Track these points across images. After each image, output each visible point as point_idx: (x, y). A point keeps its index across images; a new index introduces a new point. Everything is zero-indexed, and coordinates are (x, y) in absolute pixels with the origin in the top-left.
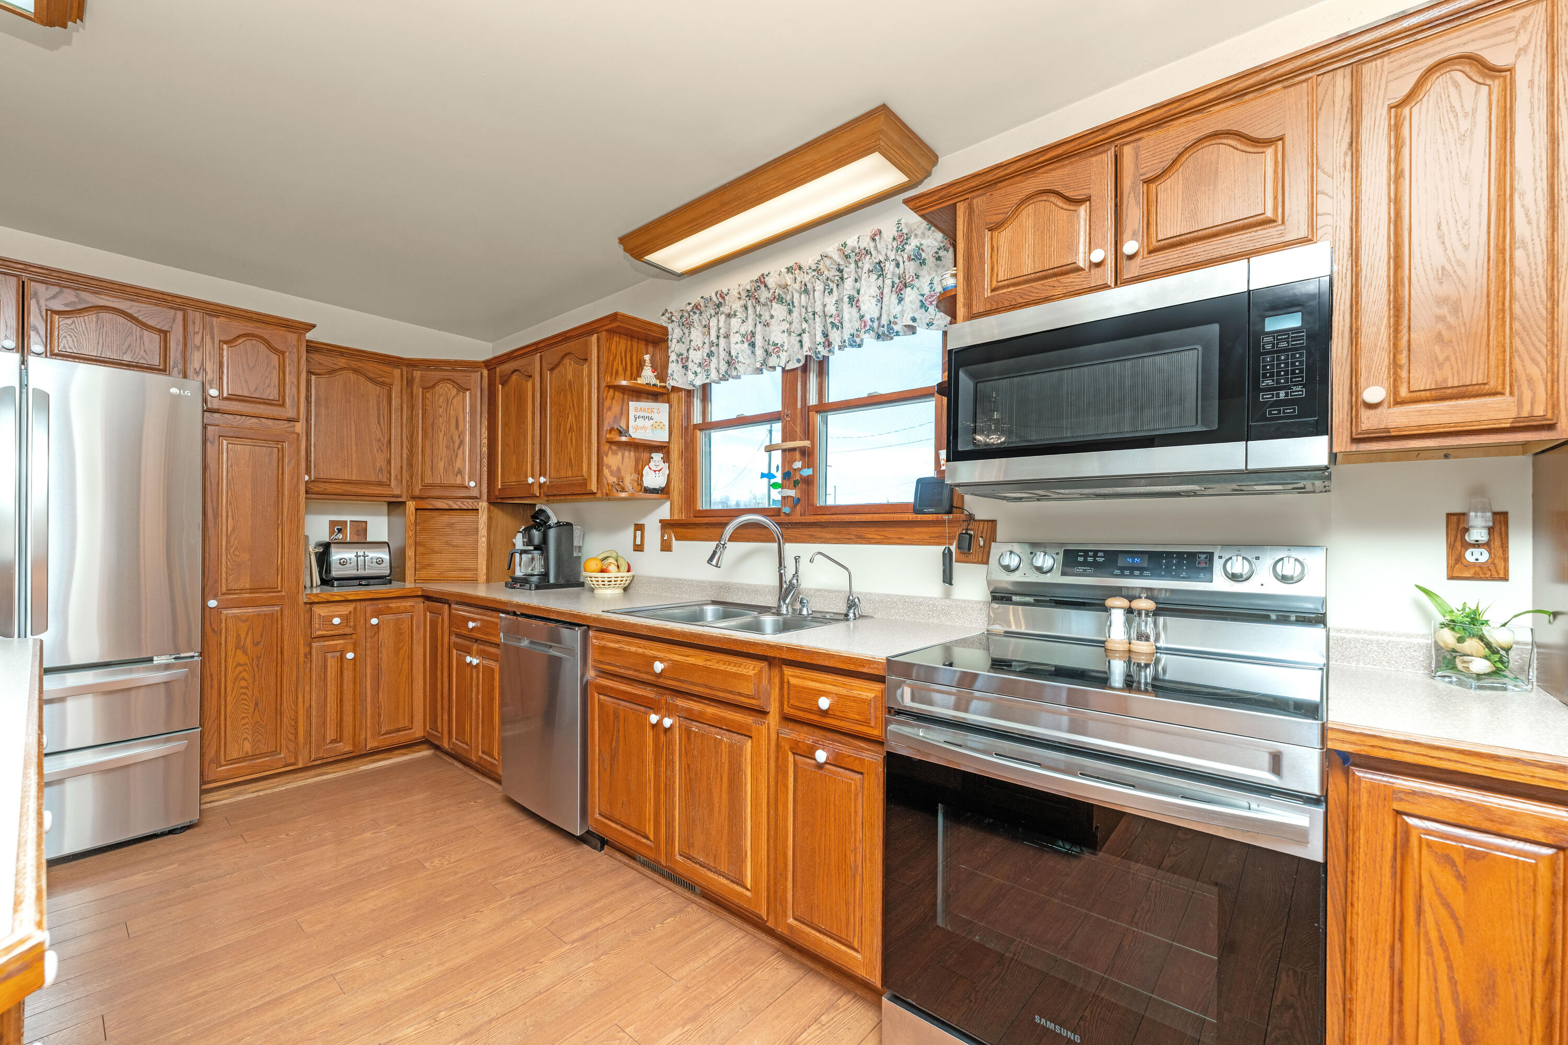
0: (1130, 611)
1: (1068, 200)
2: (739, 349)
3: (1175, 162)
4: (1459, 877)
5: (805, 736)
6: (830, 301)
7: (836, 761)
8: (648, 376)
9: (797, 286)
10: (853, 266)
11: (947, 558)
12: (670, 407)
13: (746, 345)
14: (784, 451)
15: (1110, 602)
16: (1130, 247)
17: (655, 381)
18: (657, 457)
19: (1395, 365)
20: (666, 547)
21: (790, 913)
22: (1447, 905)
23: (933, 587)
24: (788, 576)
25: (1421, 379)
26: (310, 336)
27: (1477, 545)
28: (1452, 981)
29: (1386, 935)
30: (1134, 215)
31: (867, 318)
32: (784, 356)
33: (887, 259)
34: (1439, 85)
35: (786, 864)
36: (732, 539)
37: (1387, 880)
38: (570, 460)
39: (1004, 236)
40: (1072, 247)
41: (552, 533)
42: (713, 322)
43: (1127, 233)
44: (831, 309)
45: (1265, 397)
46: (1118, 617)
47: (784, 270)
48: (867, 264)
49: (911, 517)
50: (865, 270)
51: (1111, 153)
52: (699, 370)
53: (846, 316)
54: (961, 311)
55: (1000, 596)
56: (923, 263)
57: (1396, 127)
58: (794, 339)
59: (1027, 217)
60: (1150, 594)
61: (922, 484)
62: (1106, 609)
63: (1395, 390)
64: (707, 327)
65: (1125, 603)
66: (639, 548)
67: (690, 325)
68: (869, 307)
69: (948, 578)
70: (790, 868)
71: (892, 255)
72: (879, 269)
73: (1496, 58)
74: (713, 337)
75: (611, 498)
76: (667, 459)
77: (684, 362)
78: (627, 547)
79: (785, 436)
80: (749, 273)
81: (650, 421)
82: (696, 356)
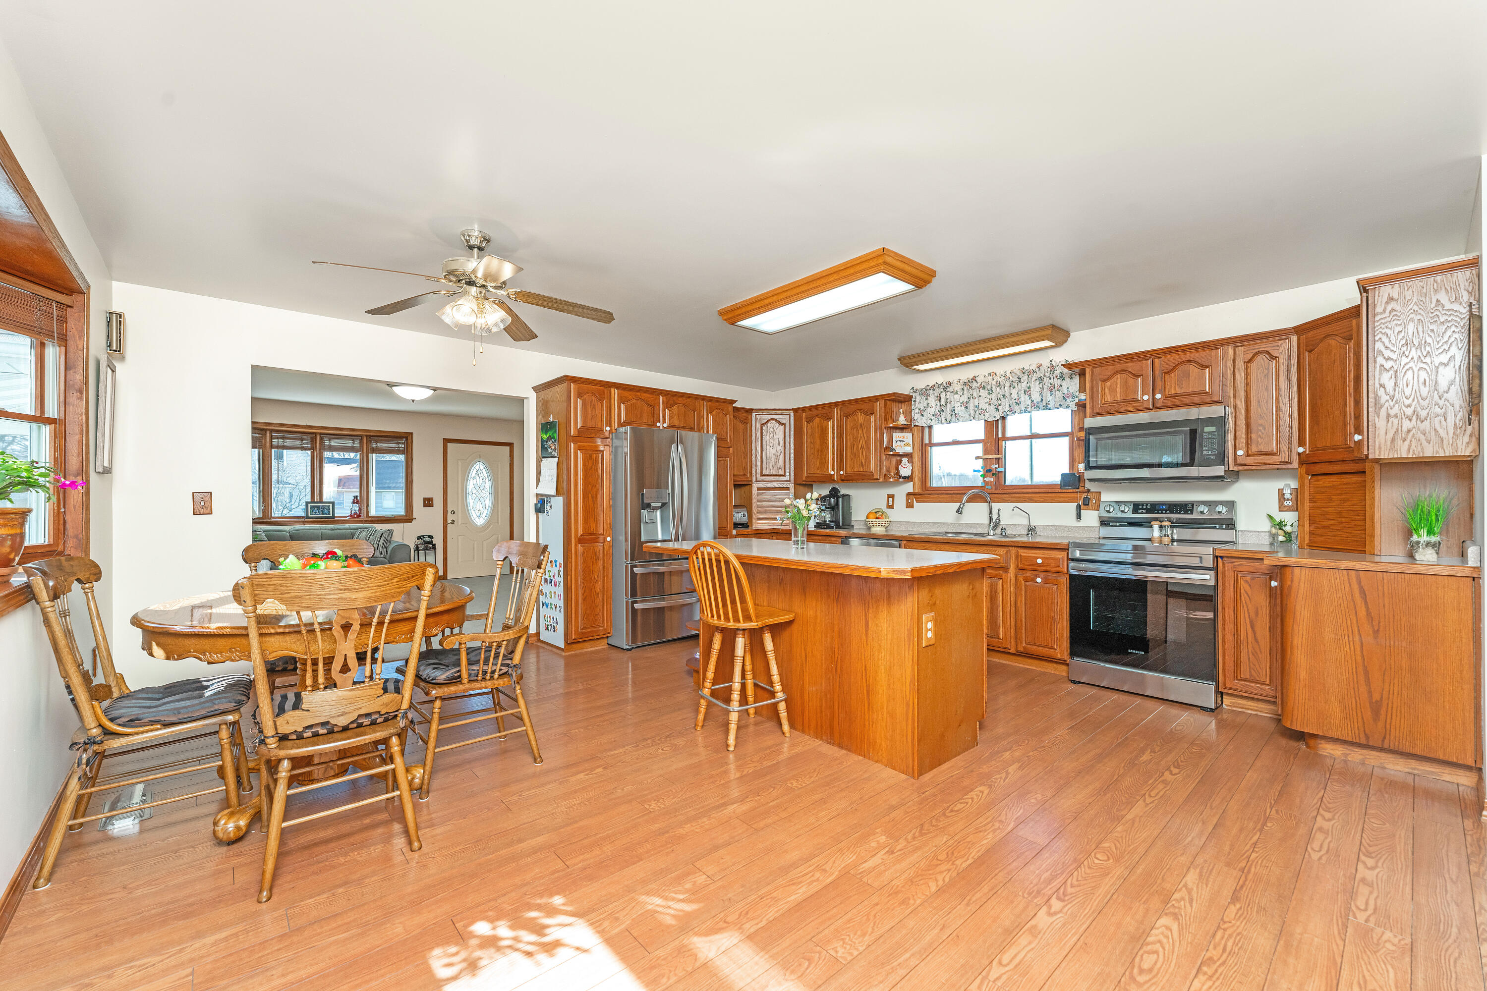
0: (1161, 527)
1: (1134, 375)
2: (960, 410)
3: (1175, 367)
4: (1250, 585)
5: (1028, 574)
6: (1014, 392)
7: (1045, 581)
8: (902, 420)
9: (994, 382)
10: (1027, 377)
11: (1079, 508)
12: (913, 435)
13: (963, 407)
14: (984, 459)
15: (1152, 523)
16: (1158, 396)
17: (905, 423)
18: (905, 460)
19: (1247, 444)
20: (909, 506)
21: (1024, 642)
22: (1247, 593)
23: (1072, 521)
24: (995, 517)
25: (1254, 449)
26: (734, 405)
27: (1288, 499)
28: (1249, 613)
29: (1232, 605)
30: (1160, 384)
31: (1035, 402)
32: (987, 415)
33: (1045, 376)
34: (1259, 358)
35: (1022, 624)
36: (967, 502)
37: (1232, 590)
38: (862, 463)
39: (1107, 385)
40: (1136, 392)
41: (840, 500)
42: (943, 395)
43: (1157, 391)
44: (1015, 396)
45: (1204, 453)
46: (1156, 528)
47: (987, 375)
48: (1035, 377)
49: (1059, 490)
50: (1033, 379)
51: (1150, 361)
52: (933, 418)
53: (1022, 399)
54: (1088, 410)
55: (1104, 523)
56: (1064, 379)
57: (1246, 369)
58: (993, 407)
59: (1117, 379)
60: (1169, 520)
61: (1064, 476)
62: (1151, 526)
63: (1247, 451)
64: (939, 397)
65: (1159, 523)
66: (891, 507)
67: (927, 396)
68: (1036, 397)
69: (1079, 516)
70: (1024, 625)
71: (1047, 375)
72: (1041, 380)
73: (1275, 354)
74: (943, 403)
75: (885, 482)
76: (911, 461)
77: (922, 413)
78: (884, 507)
79: (986, 452)
80: (966, 374)
81: (903, 443)
82: (931, 411)
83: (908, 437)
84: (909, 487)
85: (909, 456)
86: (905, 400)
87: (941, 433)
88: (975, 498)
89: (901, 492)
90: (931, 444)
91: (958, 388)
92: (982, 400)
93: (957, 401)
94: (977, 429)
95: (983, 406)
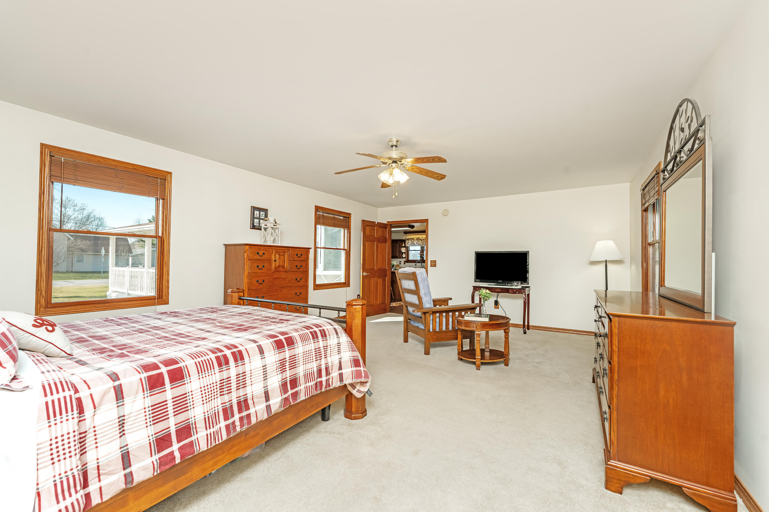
2: (415, 244)
8: (403, 245)
32: (421, 245)
38: (396, 254)
52: (410, 245)
67: (409, 240)
74: (412, 242)
75: (400, 258)
76: (405, 254)
77: (408, 243)
78: (399, 264)
79: (421, 253)
80: (417, 236)
81: (403, 250)
82: (410, 243)
83: (404, 249)
84: (405, 260)
85: (405, 253)
86: (404, 241)
87: (411, 248)
88: (419, 262)
89: (403, 260)
90: (409, 250)
91: (415, 239)
92: (420, 242)
93: (415, 242)
94: (419, 248)
95: (420, 243)
